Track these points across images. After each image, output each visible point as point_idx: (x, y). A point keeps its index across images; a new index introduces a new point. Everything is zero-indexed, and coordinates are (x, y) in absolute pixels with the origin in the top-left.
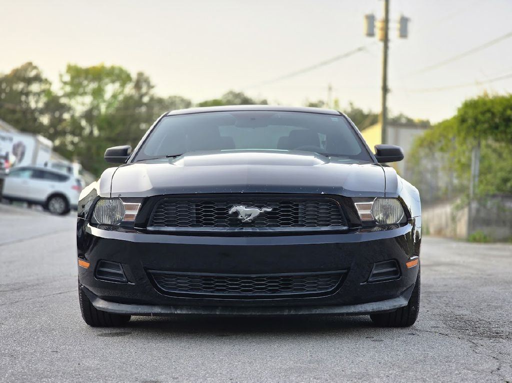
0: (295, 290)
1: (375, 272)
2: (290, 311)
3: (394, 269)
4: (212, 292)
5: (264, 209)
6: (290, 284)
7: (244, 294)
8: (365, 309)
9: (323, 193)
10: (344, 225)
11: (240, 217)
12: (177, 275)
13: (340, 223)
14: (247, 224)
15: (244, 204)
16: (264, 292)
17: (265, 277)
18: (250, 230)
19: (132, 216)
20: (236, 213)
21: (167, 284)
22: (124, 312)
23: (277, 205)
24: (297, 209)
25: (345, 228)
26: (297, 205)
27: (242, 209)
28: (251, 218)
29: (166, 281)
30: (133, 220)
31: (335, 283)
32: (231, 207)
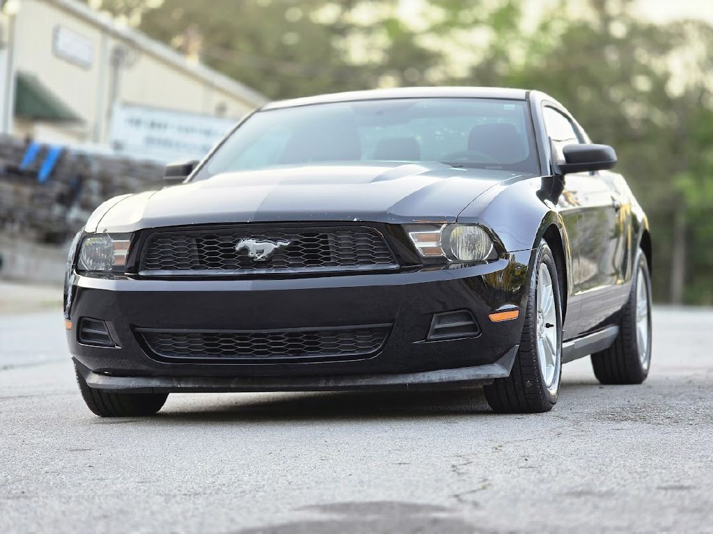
0: (324, 351)
1: (437, 326)
2: (328, 381)
3: (471, 323)
4: (218, 356)
5: (280, 243)
6: (318, 343)
7: (259, 358)
8: (429, 379)
9: (355, 220)
10: (394, 263)
11: (250, 255)
12: (174, 334)
13: (388, 260)
14: (259, 264)
15: (253, 238)
16: (283, 354)
17: (281, 333)
18: (263, 272)
19: (120, 257)
20: (245, 250)
21: (162, 347)
22: (115, 387)
23: (297, 237)
24: (327, 242)
25: (394, 267)
26: (325, 237)
27: (251, 244)
28: (264, 254)
29: (161, 342)
30: (123, 263)
31: (380, 341)
32: (238, 241)
